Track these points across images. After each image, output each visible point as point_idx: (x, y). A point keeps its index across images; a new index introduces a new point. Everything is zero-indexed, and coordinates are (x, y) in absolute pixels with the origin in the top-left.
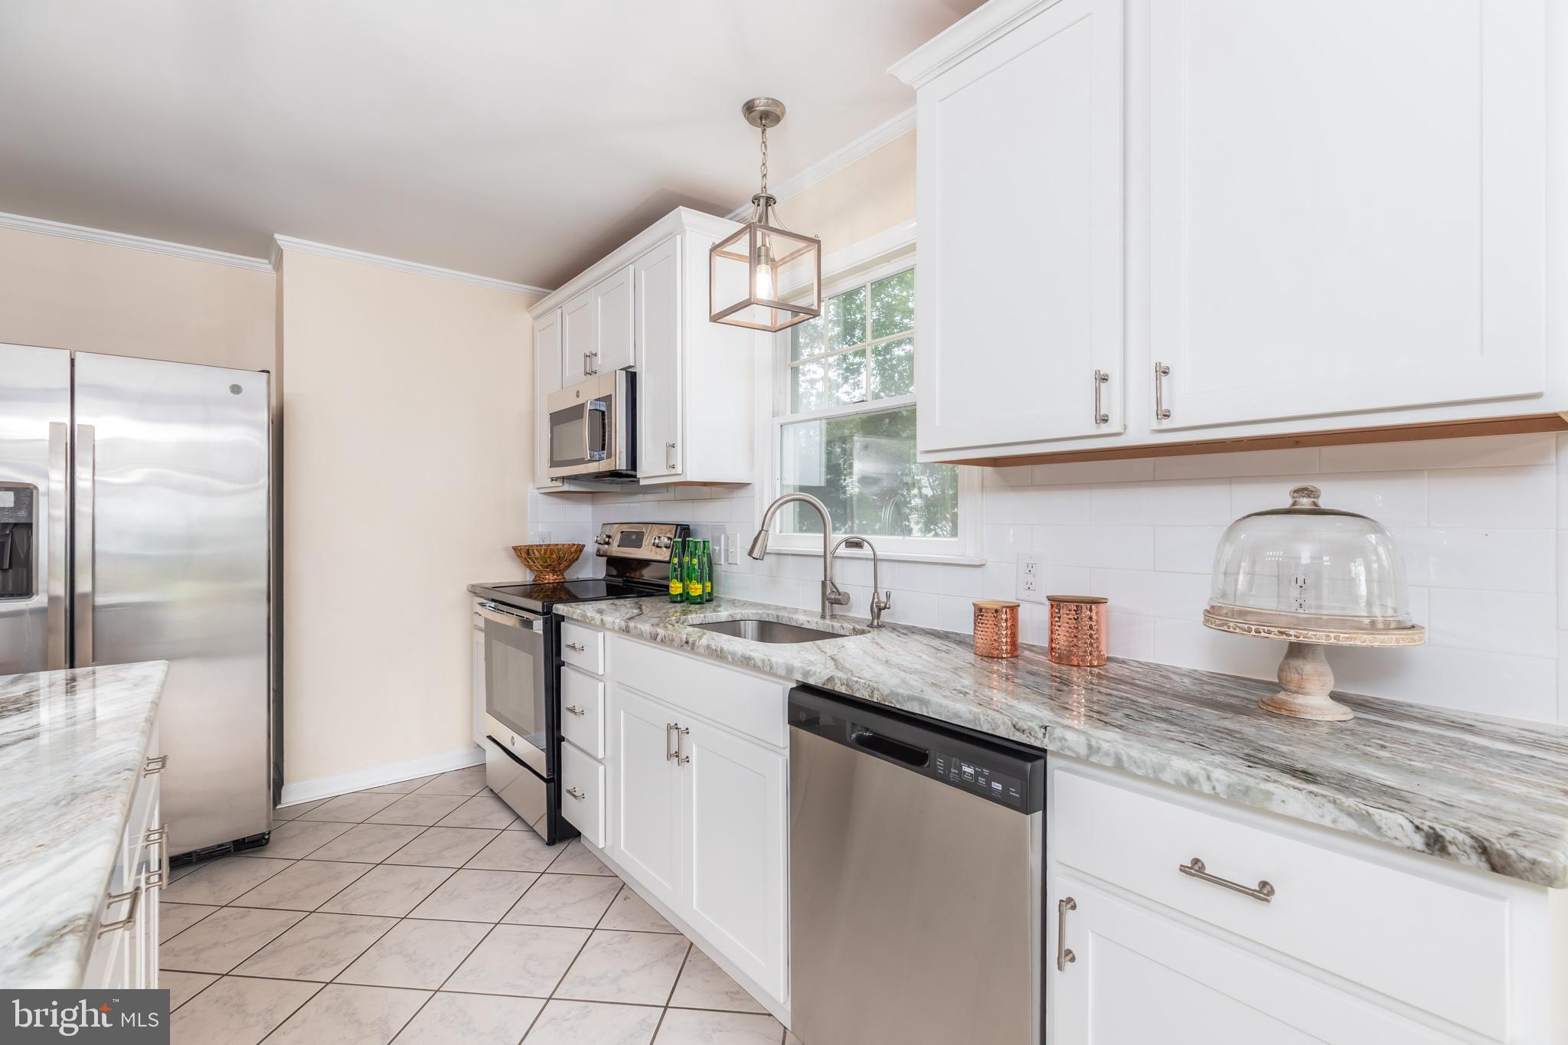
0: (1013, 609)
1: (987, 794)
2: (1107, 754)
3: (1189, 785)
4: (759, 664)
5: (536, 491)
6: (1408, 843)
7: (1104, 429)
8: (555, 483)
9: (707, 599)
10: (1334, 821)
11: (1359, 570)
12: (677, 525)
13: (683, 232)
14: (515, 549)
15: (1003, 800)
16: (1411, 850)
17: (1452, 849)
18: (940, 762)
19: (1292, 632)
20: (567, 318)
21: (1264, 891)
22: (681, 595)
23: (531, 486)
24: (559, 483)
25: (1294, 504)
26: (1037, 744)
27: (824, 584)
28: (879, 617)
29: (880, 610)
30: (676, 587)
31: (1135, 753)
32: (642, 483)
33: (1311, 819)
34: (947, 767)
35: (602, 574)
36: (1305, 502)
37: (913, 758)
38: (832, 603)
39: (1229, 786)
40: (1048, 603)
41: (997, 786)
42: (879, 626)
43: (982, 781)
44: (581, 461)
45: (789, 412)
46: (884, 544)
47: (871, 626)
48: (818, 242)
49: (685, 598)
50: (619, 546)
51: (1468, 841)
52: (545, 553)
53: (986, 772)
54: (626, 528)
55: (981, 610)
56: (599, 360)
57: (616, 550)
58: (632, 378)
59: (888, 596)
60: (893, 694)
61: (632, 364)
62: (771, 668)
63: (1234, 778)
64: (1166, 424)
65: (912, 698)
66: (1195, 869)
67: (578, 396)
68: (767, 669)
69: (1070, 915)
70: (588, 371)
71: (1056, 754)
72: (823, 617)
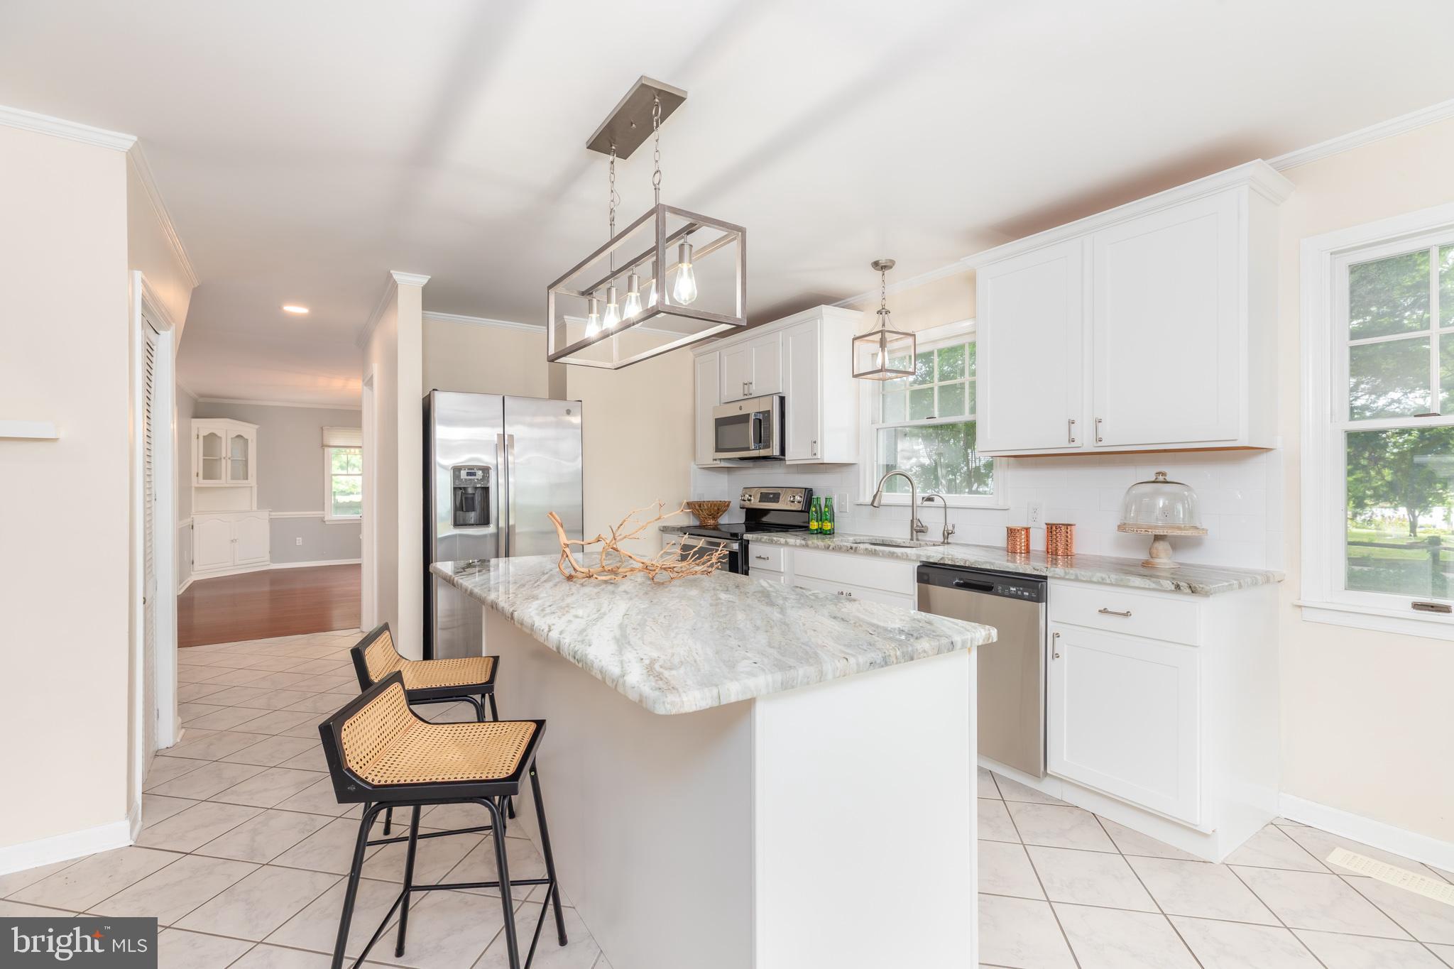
0: (1027, 529)
1: (1021, 598)
2: (1072, 574)
3: (1102, 582)
4: (900, 555)
5: (697, 467)
6: (1170, 589)
7: (1073, 444)
8: (715, 462)
9: (831, 533)
10: (1149, 585)
11: (1180, 507)
12: (806, 489)
13: (822, 318)
14: (689, 505)
15: (1030, 599)
16: (1171, 591)
17: (1182, 588)
18: (1000, 588)
19: (1150, 530)
20: (725, 359)
21: (1127, 614)
22: (817, 530)
23: (693, 463)
24: (718, 462)
25: (1156, 479)
26: (1044, 574)
27: (912, 521)
28: (947, 538)
29: (948, 534)
30: (814, 525)
31: (1083, 573)
32: (788, 463)
33: (1142, 586)
34: (1003, 590)
35: (743, 520)
36: (1161, 478)
37: (987, 589)
38: (917, 532)
39: (1116, 579)
40: (1045, 527)
41: (1026, 594)
42: (948, 543)
43: (1019, 593)
44: (748, 449)
45: (881, 422)
46: (953, 499)
47: (943, 543)
48: (914, 335)
49: (821, 532)
50: (760, 502)
51: (1186, 585)
52: (711, 506)
53: (1021, 589)
54: (764, 491)
55: (1011, 530)
56: (753, 387)
57: (756, 503)
58: (782, 400)
59: (953, 526)
60: (976, 562)
61: (781, 391)
62: (907, 556)
63: (1117, 577)
64: (1100, 444)
65: (986, 562)
66: (1104, 611)
67: (741, 409)
68: (905, 557)
69: (1056, 639)
70: (745, 393)
71: (1052, 577)
72: (912, 539)
